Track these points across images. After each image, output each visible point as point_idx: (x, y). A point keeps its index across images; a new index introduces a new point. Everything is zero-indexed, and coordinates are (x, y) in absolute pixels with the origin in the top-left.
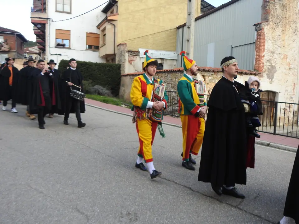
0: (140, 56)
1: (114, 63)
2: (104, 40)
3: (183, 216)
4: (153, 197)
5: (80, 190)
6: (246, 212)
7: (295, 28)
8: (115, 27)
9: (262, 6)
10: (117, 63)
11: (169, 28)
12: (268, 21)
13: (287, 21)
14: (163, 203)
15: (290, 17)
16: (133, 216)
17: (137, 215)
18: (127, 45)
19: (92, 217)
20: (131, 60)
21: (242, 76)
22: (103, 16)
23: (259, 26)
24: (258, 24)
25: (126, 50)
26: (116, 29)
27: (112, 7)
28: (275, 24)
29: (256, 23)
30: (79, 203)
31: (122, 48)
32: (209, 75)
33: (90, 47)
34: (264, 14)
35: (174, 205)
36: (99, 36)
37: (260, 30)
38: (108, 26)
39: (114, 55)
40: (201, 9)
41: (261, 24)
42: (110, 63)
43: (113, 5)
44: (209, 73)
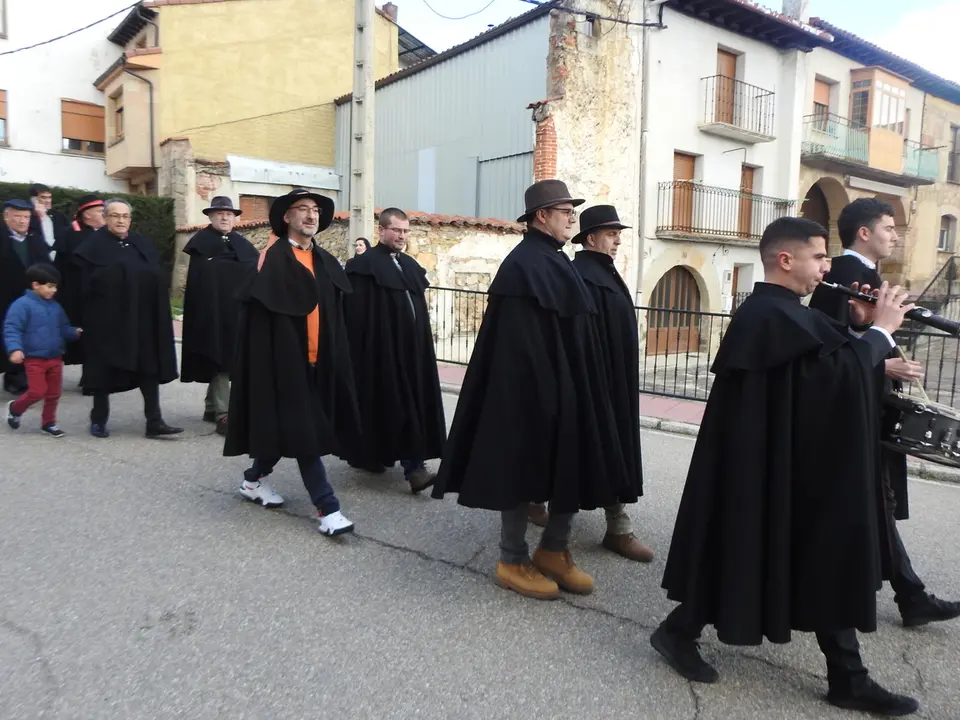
0: (232, 175)
1: (152, 195)
2: (119, 126)
3: (323, 606)
4: (244, 563)
5: (20, 565)
6: (486, 576)
7: (625, 119)
8: (151, 88)
9: (548, 58)
10: (161, 194)
11: (315, 101)
12: (562, 98)
13: (608, 101)
14: (273, 576)
15: (612, 90)
16: (180, 622)
17: (194, 617)
18: (191, 142)
19: (53, 638)
20: (206, 188)
21: (501, 237)
22: (114, 53)
23: (542, 110)
24: (539, 103)
25: (187, 157)
26: (155, 94)
27: (141, 27)
28: (580, 106)
29: (534, 101)
30: (12, 602)
31: (176, 151)
32: (418, 233)
33: (76, 145)
34: (554, 78)
35: (303, 579)
36: (104, 111)
37: (542, 121)
38: (130, 85)
39: (154, 170)
40: (400, 55)
41: (545, 103)
42: (142, 193)
43: (145, 23)
44: (418, 227)
